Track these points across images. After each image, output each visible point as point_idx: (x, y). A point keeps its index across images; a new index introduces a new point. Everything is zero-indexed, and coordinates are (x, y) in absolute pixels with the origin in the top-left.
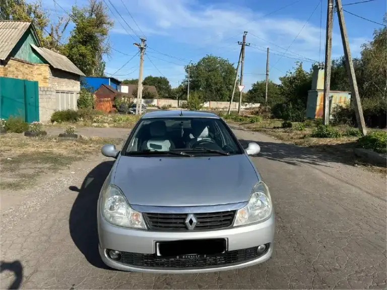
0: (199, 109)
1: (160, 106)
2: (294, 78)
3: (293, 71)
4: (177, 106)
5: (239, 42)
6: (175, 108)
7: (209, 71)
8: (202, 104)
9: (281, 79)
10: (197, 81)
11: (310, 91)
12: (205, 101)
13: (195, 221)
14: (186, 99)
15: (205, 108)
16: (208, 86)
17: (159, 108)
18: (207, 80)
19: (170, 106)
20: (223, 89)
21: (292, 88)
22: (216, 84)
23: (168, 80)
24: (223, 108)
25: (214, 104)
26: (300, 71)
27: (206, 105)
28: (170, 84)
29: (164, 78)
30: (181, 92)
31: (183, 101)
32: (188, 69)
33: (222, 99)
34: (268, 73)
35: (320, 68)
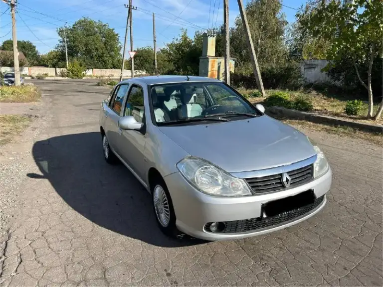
0: (81, 77)
1: (34, 75)
2: (181, 45)
3: (179, 38)
4: (54, 74)
5: (125, 5)
6: (52, 77)
7: (87, 35)
8: (84, 72)
9: (168, 45)
10: (75, 46)
11: (201, 57)
12: (88, 69)
13: (289, 178)
14: (64, 66)
15: (88, 76)
16: (88, 52)
17: (33, 78)
18: (86, 45)
19: (46, 75)
20: (105, 55)
21: (180, 54)
22: (97, 49)
23: (34, 45)
24: (109, 76)
25: (98, 72)
26: (185, 38)
27: (90, 72)
28: (36, 49)
29: (28, 42)
30: (55, 58)
31: (62, 69)
32: (61, 33)
33: (105, 66)
34: (156, 39)
35: (209, 36)
